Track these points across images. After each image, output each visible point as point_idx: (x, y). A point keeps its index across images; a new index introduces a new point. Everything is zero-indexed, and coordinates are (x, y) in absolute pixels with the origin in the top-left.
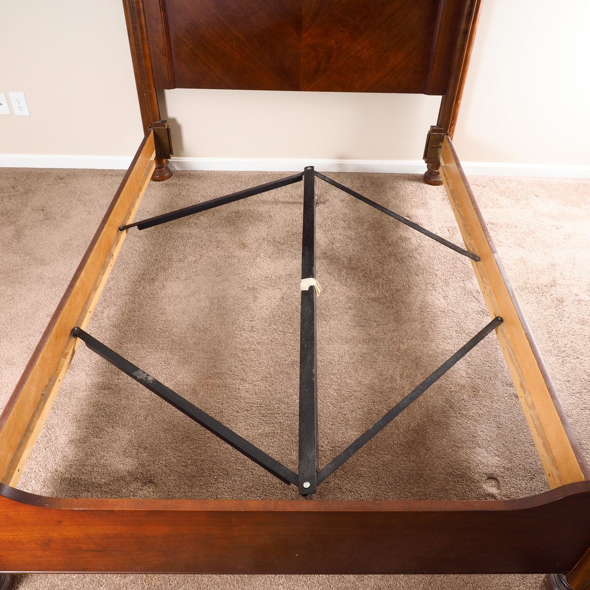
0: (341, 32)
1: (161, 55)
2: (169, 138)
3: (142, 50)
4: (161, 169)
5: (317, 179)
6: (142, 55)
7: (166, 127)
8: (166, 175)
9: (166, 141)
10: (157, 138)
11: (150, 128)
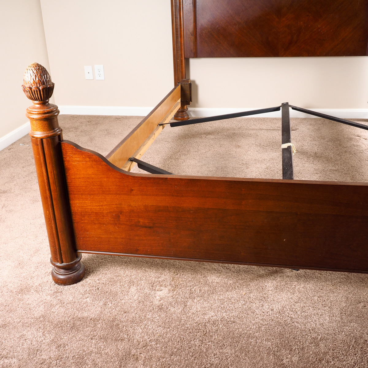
0: (307, 16)
1: (191, 36)
2: (190, 90)
3: (179, 32)
4: (183, 113)
5: (290, 109)
6: (179, 35)
7: (189, 83)
8: (186, 117)
9: (188, 92)
10: (182, 90)
11: (179, 83)
